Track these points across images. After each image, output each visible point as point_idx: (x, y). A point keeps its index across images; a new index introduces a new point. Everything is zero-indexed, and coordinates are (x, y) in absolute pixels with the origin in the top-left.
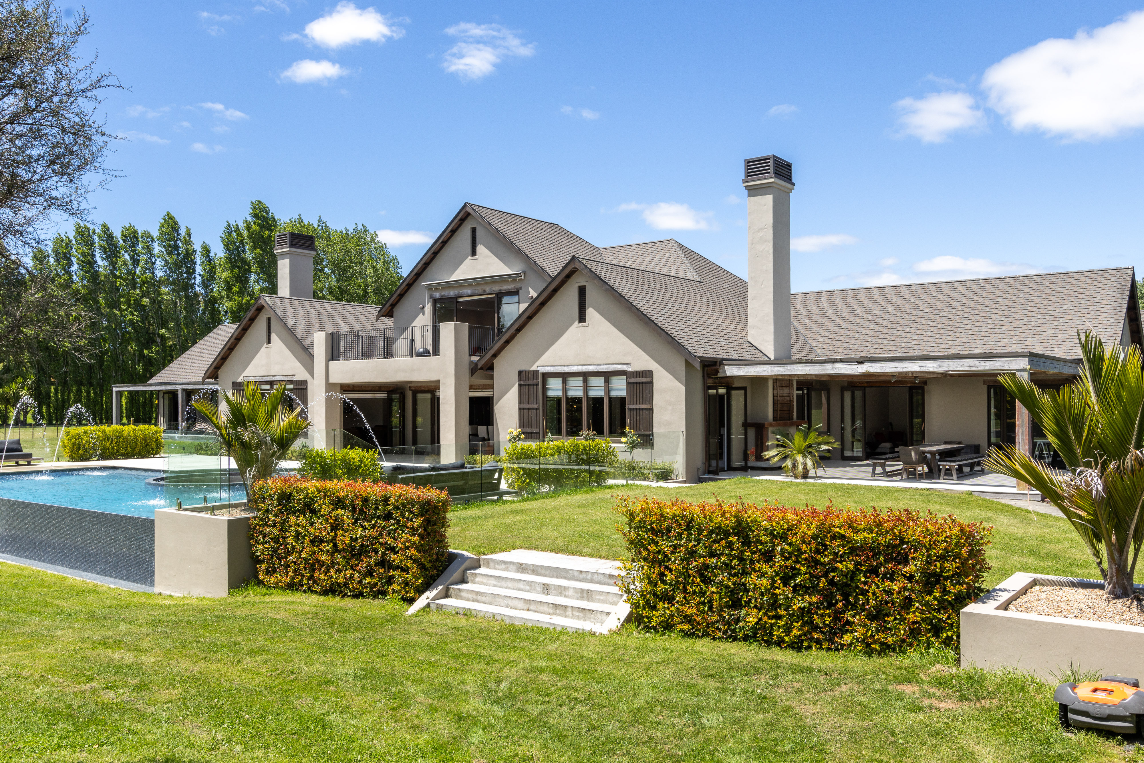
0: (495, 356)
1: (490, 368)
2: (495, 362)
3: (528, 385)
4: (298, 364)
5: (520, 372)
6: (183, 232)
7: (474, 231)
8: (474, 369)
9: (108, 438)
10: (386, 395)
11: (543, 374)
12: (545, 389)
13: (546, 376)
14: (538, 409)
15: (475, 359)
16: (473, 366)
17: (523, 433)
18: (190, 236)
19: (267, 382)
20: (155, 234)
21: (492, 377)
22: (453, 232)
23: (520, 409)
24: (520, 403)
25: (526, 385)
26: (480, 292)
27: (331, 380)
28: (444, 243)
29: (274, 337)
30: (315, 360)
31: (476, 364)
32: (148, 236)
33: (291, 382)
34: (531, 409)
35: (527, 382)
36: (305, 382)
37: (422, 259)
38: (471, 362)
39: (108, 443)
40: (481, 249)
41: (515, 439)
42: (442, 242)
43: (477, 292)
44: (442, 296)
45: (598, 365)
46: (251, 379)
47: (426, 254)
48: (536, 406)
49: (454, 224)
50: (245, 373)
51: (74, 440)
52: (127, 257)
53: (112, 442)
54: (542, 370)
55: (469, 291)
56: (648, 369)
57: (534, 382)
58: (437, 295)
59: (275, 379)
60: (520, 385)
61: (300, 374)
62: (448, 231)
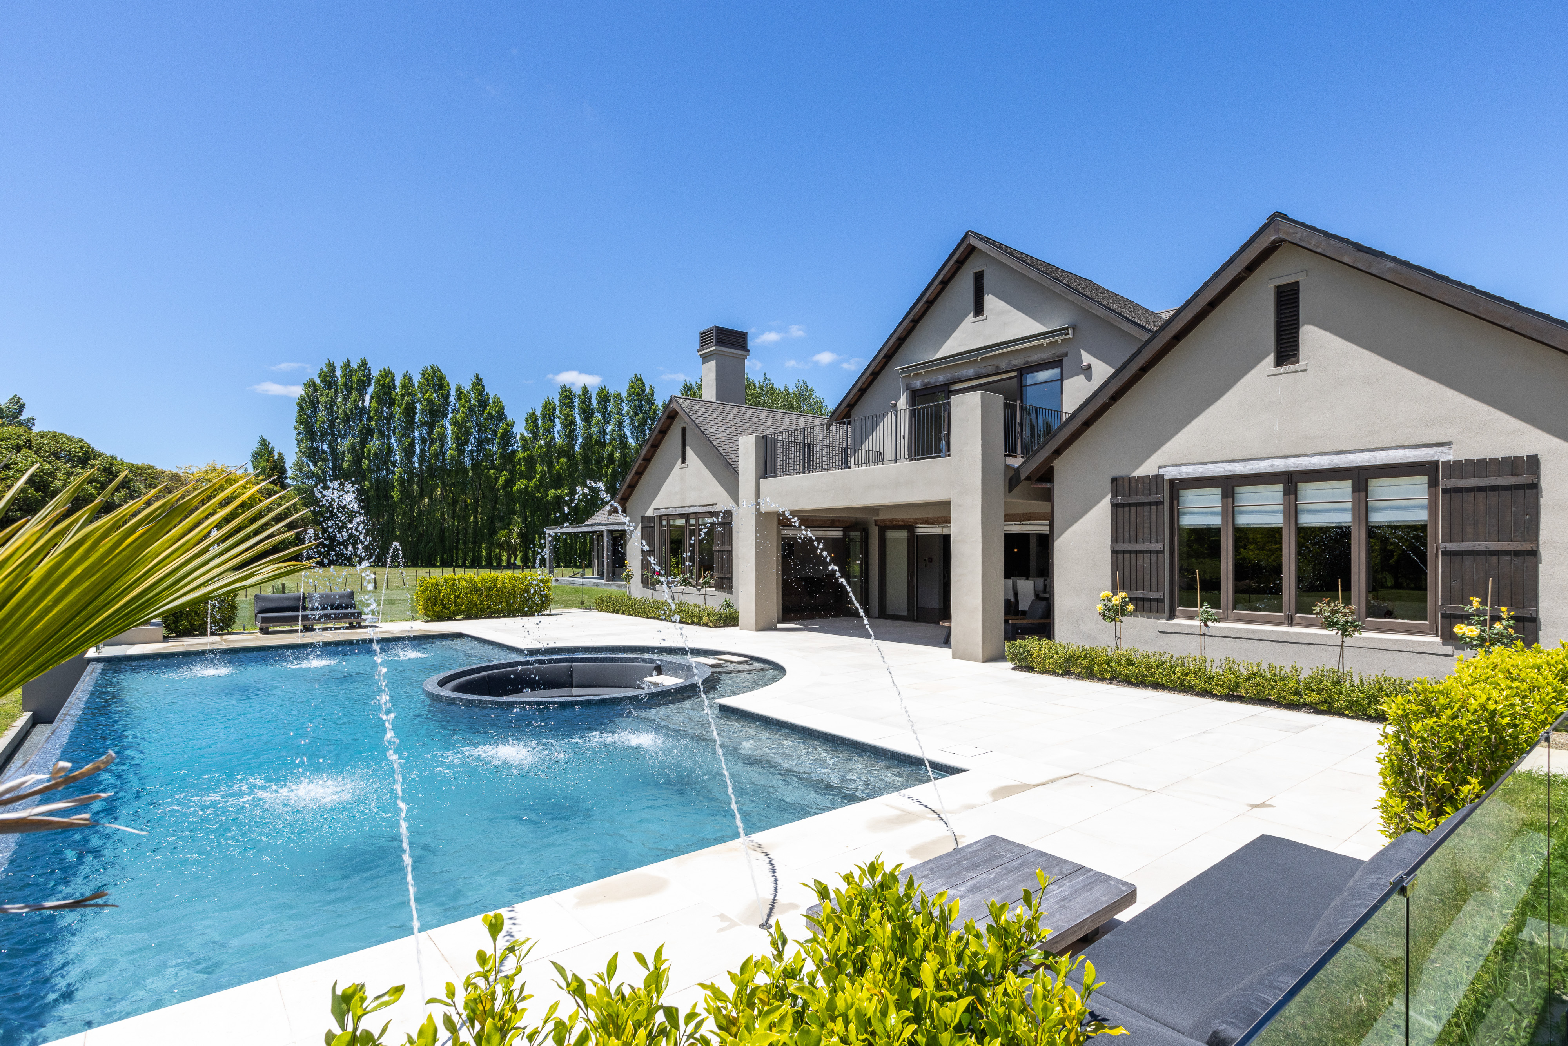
0: (1058, 452)
1: (1046, 475)
2: (1059, 465)
3: (1137, 505)
4: (720, 489)
5: (1114, 480)
6: (647, 390)
7: (979, 277)
8: (1013, 480)
9: (475, 589)
10: (841, 533)
11: (1172, 482)
12: (1174, 514)
13: (1177, 486)
14: (1162, 552)
15: (1016, 462)
16: (1012, 473)
17: (1132, 599)
18: (652, 395)
19: (681, 516)
20: (624, 395)
21: (1048, 496)
22: (945, 283)
23: (1114, 552)
24: (1115, 539)
25: (1130, 505)
26: (991, 369)
27: (764, 508)
28: (930, 303)
29: (689, 452)
30: (741, 478)
31: (1017, 471)
32: (618, 396)
33: (711, 514)
34: (1142, 552)
35: (1133, 499)
36: (728, 514)
37: (894, 332)
38: (1007, 467)
39: (476, 597)
40: (991, 301)
41: (1116, 612)
42: (927, 302)
43: (984, 371)
44: (926, 384)
45: (1337, 453)
46: (663, 512)
47: (901, 323)
48: (1158, 547)
49: (947, 269)
50: (654, 505)
51: (428, 593)
52: (599, 416)
53: (481, 595)
54: (1170, 473)
55: (971, 372)
56: (1524, 451)
57: (1152, 498)
58: (918, 384)
59: (691, 510)
60: (1115, 506)
61: (723, 502)
62: (937, 282)
